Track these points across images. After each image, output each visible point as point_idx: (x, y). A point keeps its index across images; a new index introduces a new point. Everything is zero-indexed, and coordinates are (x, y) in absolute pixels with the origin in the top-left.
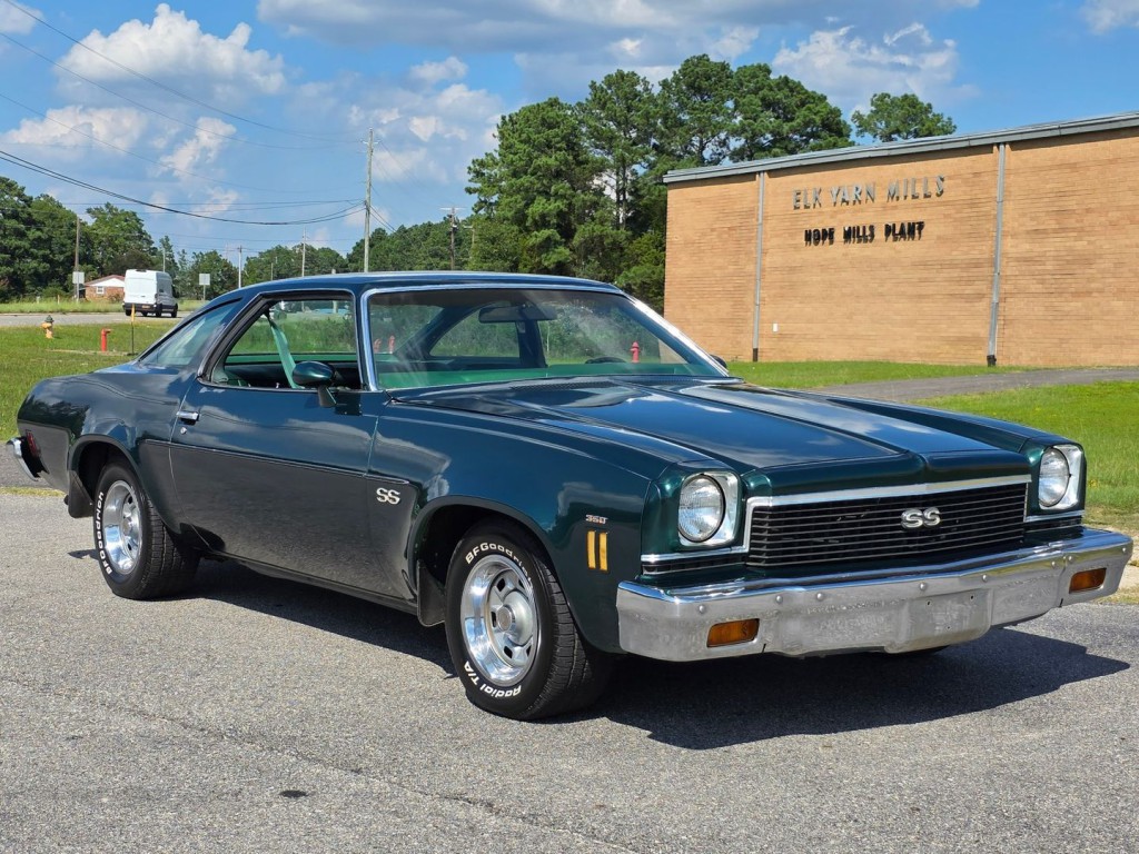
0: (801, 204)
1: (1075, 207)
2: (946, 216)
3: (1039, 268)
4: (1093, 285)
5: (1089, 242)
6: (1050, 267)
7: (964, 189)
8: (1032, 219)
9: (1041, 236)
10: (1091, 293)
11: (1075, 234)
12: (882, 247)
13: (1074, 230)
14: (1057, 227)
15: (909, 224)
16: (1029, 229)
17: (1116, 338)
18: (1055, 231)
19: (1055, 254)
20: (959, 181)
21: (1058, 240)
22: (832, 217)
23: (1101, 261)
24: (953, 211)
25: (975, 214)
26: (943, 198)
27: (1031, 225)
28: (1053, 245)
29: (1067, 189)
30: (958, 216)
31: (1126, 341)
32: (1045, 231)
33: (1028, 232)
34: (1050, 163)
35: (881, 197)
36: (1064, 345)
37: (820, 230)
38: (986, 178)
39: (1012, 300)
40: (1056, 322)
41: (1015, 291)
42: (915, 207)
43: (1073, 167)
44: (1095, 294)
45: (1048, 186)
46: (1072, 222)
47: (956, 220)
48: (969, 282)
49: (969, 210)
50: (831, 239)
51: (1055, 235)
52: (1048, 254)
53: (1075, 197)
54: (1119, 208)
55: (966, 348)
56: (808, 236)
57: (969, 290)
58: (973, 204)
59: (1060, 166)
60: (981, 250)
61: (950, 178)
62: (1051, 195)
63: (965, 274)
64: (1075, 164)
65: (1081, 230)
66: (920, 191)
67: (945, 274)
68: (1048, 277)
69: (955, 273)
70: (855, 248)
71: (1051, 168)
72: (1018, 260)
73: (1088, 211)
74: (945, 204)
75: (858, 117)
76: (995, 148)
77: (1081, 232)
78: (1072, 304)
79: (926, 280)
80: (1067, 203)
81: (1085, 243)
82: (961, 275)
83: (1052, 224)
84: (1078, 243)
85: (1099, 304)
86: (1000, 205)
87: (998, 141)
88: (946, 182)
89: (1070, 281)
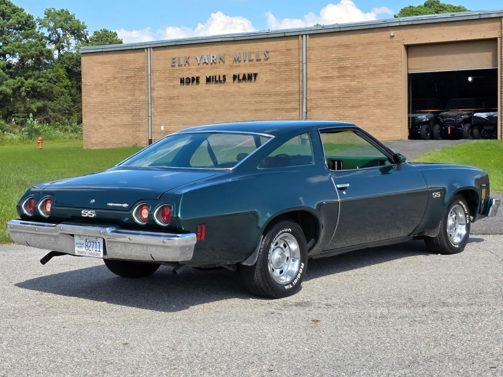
0: (176, 64)
1: (349, 66)
2: (271, 70)
3: (330, 95)
4: (363, 102)
5: (359, 82)
6: (336, 95)
7: (282, 57)
8: (323, 71)
9: (329, 79)
10: (361, 106)
11: (350, 78)
12: (231, 87)
13: (349, 76)
14: (339, 75)
15: (248, 74)
16: (322, 76)
17: (377, 127)
18: (338, 77)
19: (339, 88)
20: (278, 53)
21: (340, 81)
22: (197, 71)
23: (366, 91)
24: (275, 68)
25: (289, 69)
26: (269, 61)
27: (325, 74)
28: (338, 84)
29: (344, 57)
30: (278, 70)
31: (383, 129)
32: (332, 77)
33: (321, 78)
34: (333, 45)
35: (229, 61)
37: (191, 78)
38: (295, 52)
39: (314, 111)
41: (316, 106)
42: (250, 66)
43: (347, 46)
44: (363, 107)
45: (333, 55)
46: (348, 72)
47: (277, 72)
48: (287, 103)
49: (285, 67)
50: (198, 82)
51: (338, 79)
52: (334, 88)
53: (350, 61)
54: (375, 66)
56: (182, 81)
57: (287, 106)
58: (287, 64)
59: (339, 46)
60: (294, 87)
61: (272, 51)
62: (335, 60)
63: (284, 99)
64: (348, 45)
65: (354, 76)
66: (253, 57)
67: (272, 98)
68: (335, 99)
69: (278, 98)
70: (213, 87)
71: (333, 47)
72: (316, 91)
73: (357, 67)
74: (270, 64)
75: (38, 20)
76: (300, 37)
77: (353, 77)
78: (350, 112)
79: (261, 102)
80: (345, 64)
81: (356, 83)
82: (282, 99)
83: (336, 74)
84: (352, 83)
85: (366, 112)
86: (305, 65)
87: (302, 34)
88: (270, 54)
89: (349, 101)
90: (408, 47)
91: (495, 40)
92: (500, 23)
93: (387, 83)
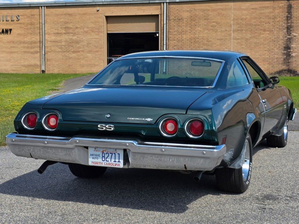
1: (72, 27)
2: (21, 27)
3: (60, 44)
4: (80, 49)
5: (78, 37)
6: (64, 44)
7: (28, 19)
8: (55, 29)
9: (59, 35)
11: (73, 35)
13: (72, 33)
14: (65, 32)
16: (54, 32)
17: (89, 64)
18: (65, 33)
19: (65, 40)
20: (26, 17)
21: (66, 36)
23: (83, 42)
24: (24, 26)
25: (33, 27)
27: (56, 31)
28: (64, 37)
29: (68, 21)
30: (26, 27)
31: (92, 66)
32: (61, 33)
33: (54, 33)
34: (61, 13)
36: (70, 67)
38: (37, 17)
39: (49, 53)
40: (67, 60)
41: (51, 51)
42: (7, 24)
43: (70, 15)
44: (80, 52)
45: (61, 20)
46: (71, 31)
47: (25, 29)
48: (31, 48)
49: (31, 26)
51: (65, 35)
52: (63, 40)
54: (87, 28)
55: (32, 68)
57: (32, 50)
58: (31, 24)
59: (65, 14)
60: (37, 38)
61: (22, 16)
62: (62, 23)
63: (30, 45)
65: (75, 33)
66: (9, 18)
67: (22, 45)
68: (63, 47)
69: (26, 45)
71: (62, 15)
72: (50, 41)
73: (77, 28)
74: (20, 23)
76: (40, 7)
77: (74, 34)
78: (73, 55)
79: (14, 47)
80: (69, 25)
81: (76, 37)
82: (28, 46)
83: (64, 31)
84: (74, 37)
85: (82, 55)
86: (43, 25)
87: (42, 5)
88: (20, 17)
89: (72, 48)
90: (107, 17)
91: (158, 15)
92: (160, 6)
93: (95, 38)
